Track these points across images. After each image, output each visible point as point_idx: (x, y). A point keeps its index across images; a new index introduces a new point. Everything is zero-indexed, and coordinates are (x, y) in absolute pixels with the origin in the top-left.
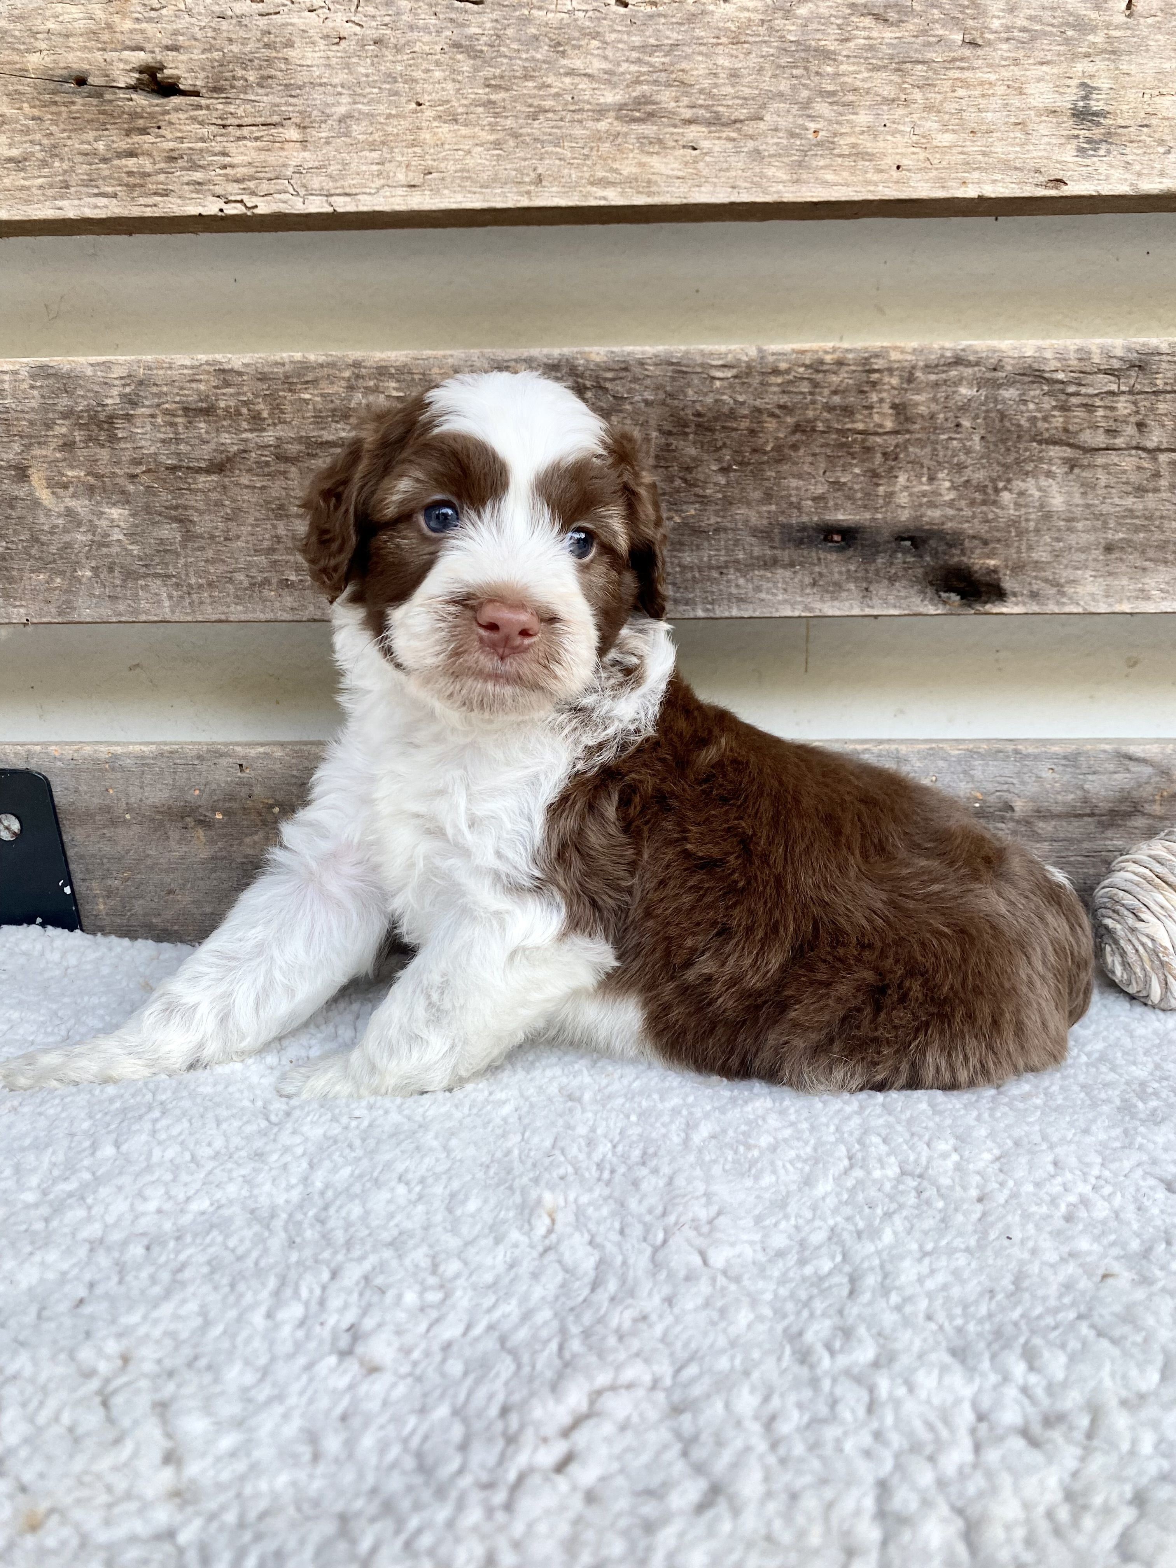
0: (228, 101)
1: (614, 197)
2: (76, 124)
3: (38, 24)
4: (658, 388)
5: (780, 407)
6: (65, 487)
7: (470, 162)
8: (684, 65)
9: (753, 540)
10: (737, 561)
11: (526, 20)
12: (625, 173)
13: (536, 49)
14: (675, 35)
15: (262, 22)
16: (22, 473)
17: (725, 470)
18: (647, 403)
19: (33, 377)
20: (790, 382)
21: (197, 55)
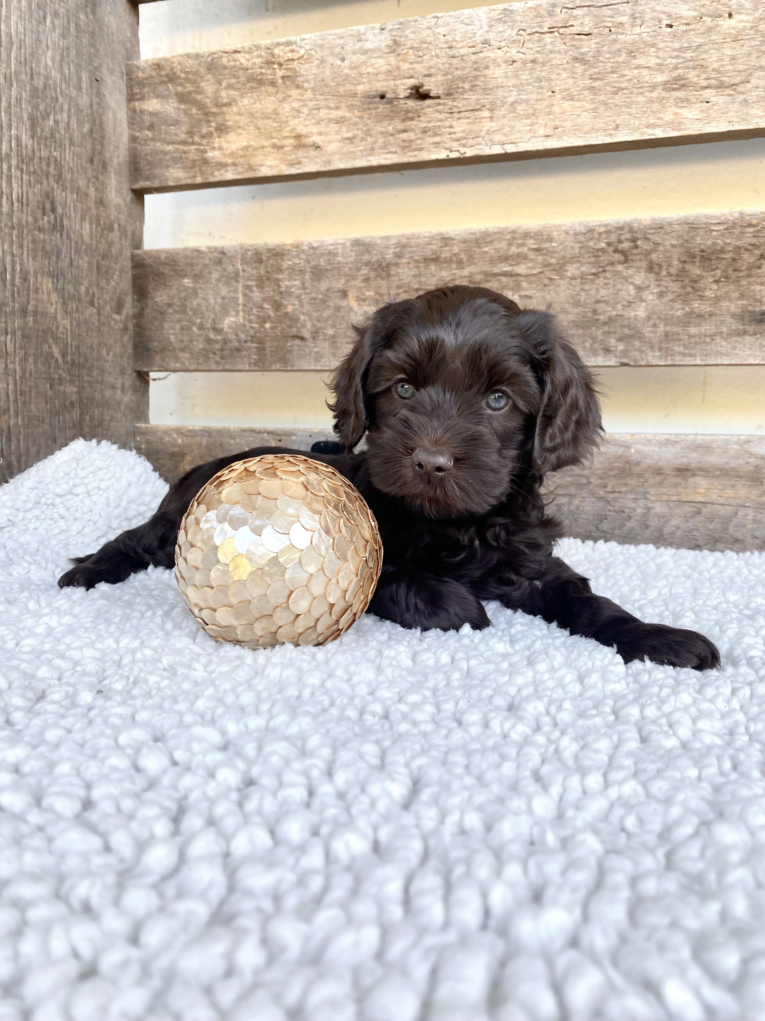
0: (454, 100)
1: (659, 134)
2: (380, 119)
3: (364, 70)
4: (679, 237)
5: (752, 245)
6: (364, 300)
7: (579, 120)
8: (704, 56)
9: (732, 320)
10: (722, 333)
11: (615, 41)
12: (666, 119)
13: (619, 56)
14: (699, 40)
15: (474, 58)
16: (344, 294)
17: (717, 282)
18: (673, 246)
19: (352, 245)
20: (758, 231)
21: (440, 78)
